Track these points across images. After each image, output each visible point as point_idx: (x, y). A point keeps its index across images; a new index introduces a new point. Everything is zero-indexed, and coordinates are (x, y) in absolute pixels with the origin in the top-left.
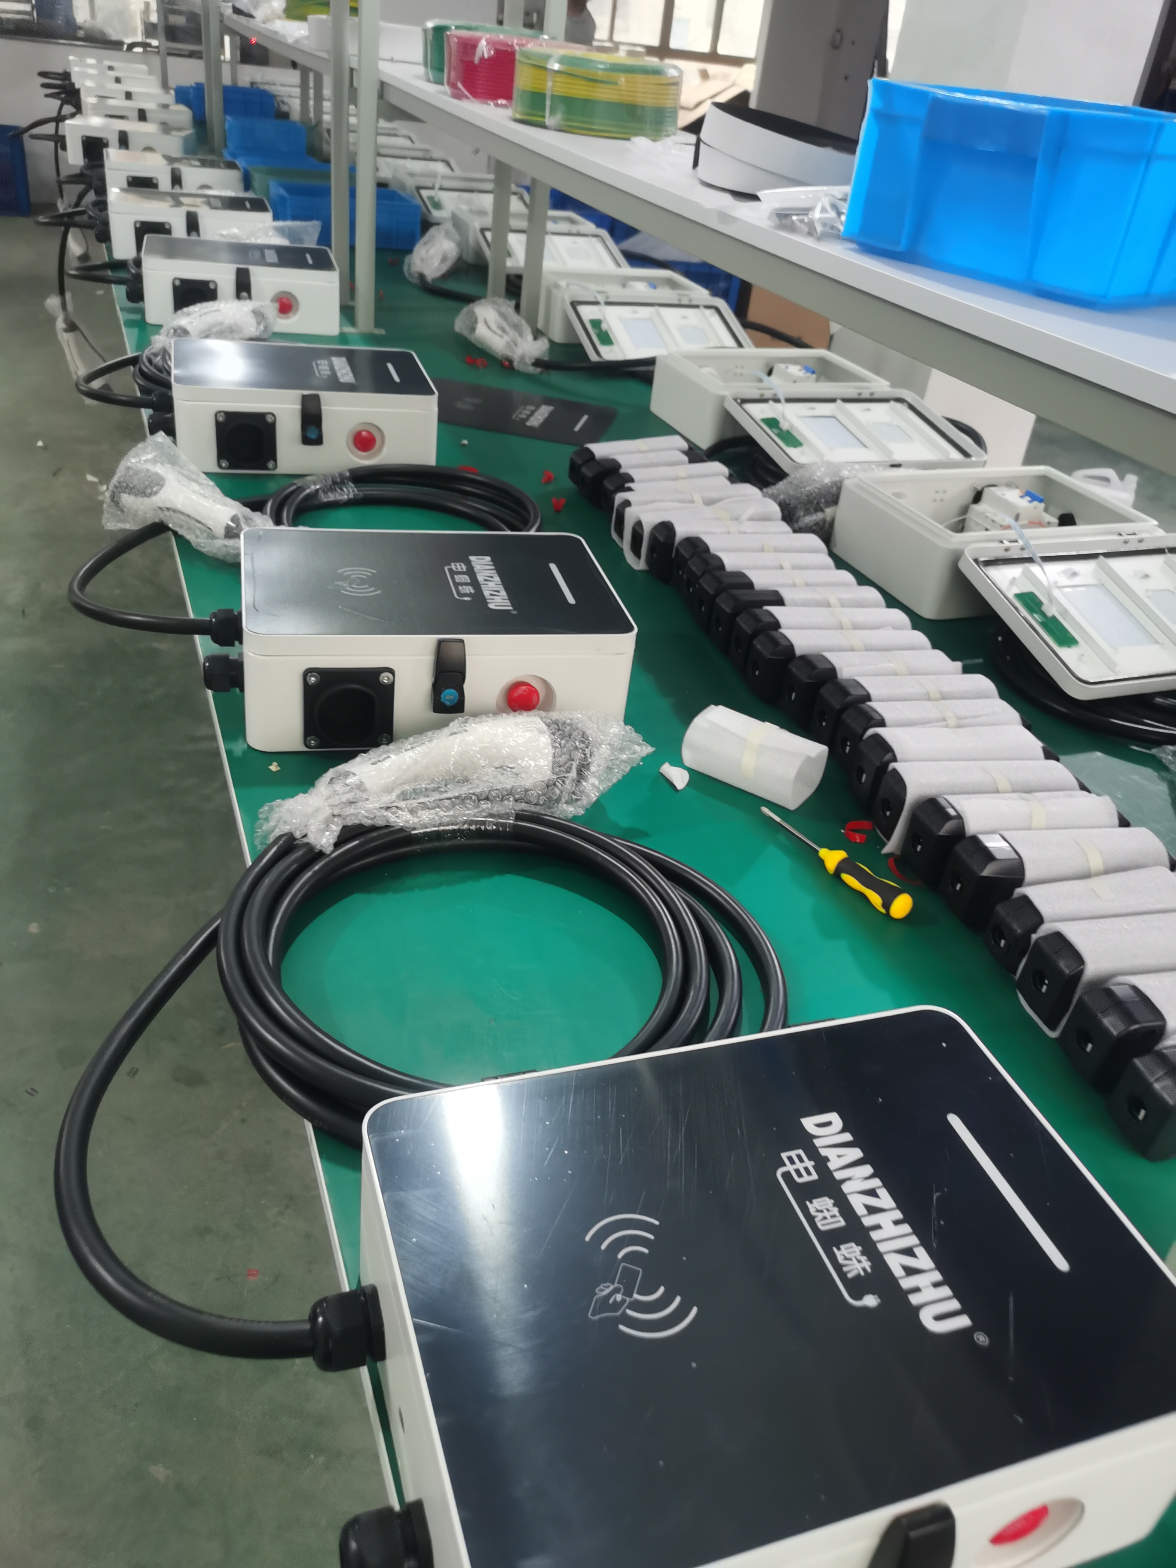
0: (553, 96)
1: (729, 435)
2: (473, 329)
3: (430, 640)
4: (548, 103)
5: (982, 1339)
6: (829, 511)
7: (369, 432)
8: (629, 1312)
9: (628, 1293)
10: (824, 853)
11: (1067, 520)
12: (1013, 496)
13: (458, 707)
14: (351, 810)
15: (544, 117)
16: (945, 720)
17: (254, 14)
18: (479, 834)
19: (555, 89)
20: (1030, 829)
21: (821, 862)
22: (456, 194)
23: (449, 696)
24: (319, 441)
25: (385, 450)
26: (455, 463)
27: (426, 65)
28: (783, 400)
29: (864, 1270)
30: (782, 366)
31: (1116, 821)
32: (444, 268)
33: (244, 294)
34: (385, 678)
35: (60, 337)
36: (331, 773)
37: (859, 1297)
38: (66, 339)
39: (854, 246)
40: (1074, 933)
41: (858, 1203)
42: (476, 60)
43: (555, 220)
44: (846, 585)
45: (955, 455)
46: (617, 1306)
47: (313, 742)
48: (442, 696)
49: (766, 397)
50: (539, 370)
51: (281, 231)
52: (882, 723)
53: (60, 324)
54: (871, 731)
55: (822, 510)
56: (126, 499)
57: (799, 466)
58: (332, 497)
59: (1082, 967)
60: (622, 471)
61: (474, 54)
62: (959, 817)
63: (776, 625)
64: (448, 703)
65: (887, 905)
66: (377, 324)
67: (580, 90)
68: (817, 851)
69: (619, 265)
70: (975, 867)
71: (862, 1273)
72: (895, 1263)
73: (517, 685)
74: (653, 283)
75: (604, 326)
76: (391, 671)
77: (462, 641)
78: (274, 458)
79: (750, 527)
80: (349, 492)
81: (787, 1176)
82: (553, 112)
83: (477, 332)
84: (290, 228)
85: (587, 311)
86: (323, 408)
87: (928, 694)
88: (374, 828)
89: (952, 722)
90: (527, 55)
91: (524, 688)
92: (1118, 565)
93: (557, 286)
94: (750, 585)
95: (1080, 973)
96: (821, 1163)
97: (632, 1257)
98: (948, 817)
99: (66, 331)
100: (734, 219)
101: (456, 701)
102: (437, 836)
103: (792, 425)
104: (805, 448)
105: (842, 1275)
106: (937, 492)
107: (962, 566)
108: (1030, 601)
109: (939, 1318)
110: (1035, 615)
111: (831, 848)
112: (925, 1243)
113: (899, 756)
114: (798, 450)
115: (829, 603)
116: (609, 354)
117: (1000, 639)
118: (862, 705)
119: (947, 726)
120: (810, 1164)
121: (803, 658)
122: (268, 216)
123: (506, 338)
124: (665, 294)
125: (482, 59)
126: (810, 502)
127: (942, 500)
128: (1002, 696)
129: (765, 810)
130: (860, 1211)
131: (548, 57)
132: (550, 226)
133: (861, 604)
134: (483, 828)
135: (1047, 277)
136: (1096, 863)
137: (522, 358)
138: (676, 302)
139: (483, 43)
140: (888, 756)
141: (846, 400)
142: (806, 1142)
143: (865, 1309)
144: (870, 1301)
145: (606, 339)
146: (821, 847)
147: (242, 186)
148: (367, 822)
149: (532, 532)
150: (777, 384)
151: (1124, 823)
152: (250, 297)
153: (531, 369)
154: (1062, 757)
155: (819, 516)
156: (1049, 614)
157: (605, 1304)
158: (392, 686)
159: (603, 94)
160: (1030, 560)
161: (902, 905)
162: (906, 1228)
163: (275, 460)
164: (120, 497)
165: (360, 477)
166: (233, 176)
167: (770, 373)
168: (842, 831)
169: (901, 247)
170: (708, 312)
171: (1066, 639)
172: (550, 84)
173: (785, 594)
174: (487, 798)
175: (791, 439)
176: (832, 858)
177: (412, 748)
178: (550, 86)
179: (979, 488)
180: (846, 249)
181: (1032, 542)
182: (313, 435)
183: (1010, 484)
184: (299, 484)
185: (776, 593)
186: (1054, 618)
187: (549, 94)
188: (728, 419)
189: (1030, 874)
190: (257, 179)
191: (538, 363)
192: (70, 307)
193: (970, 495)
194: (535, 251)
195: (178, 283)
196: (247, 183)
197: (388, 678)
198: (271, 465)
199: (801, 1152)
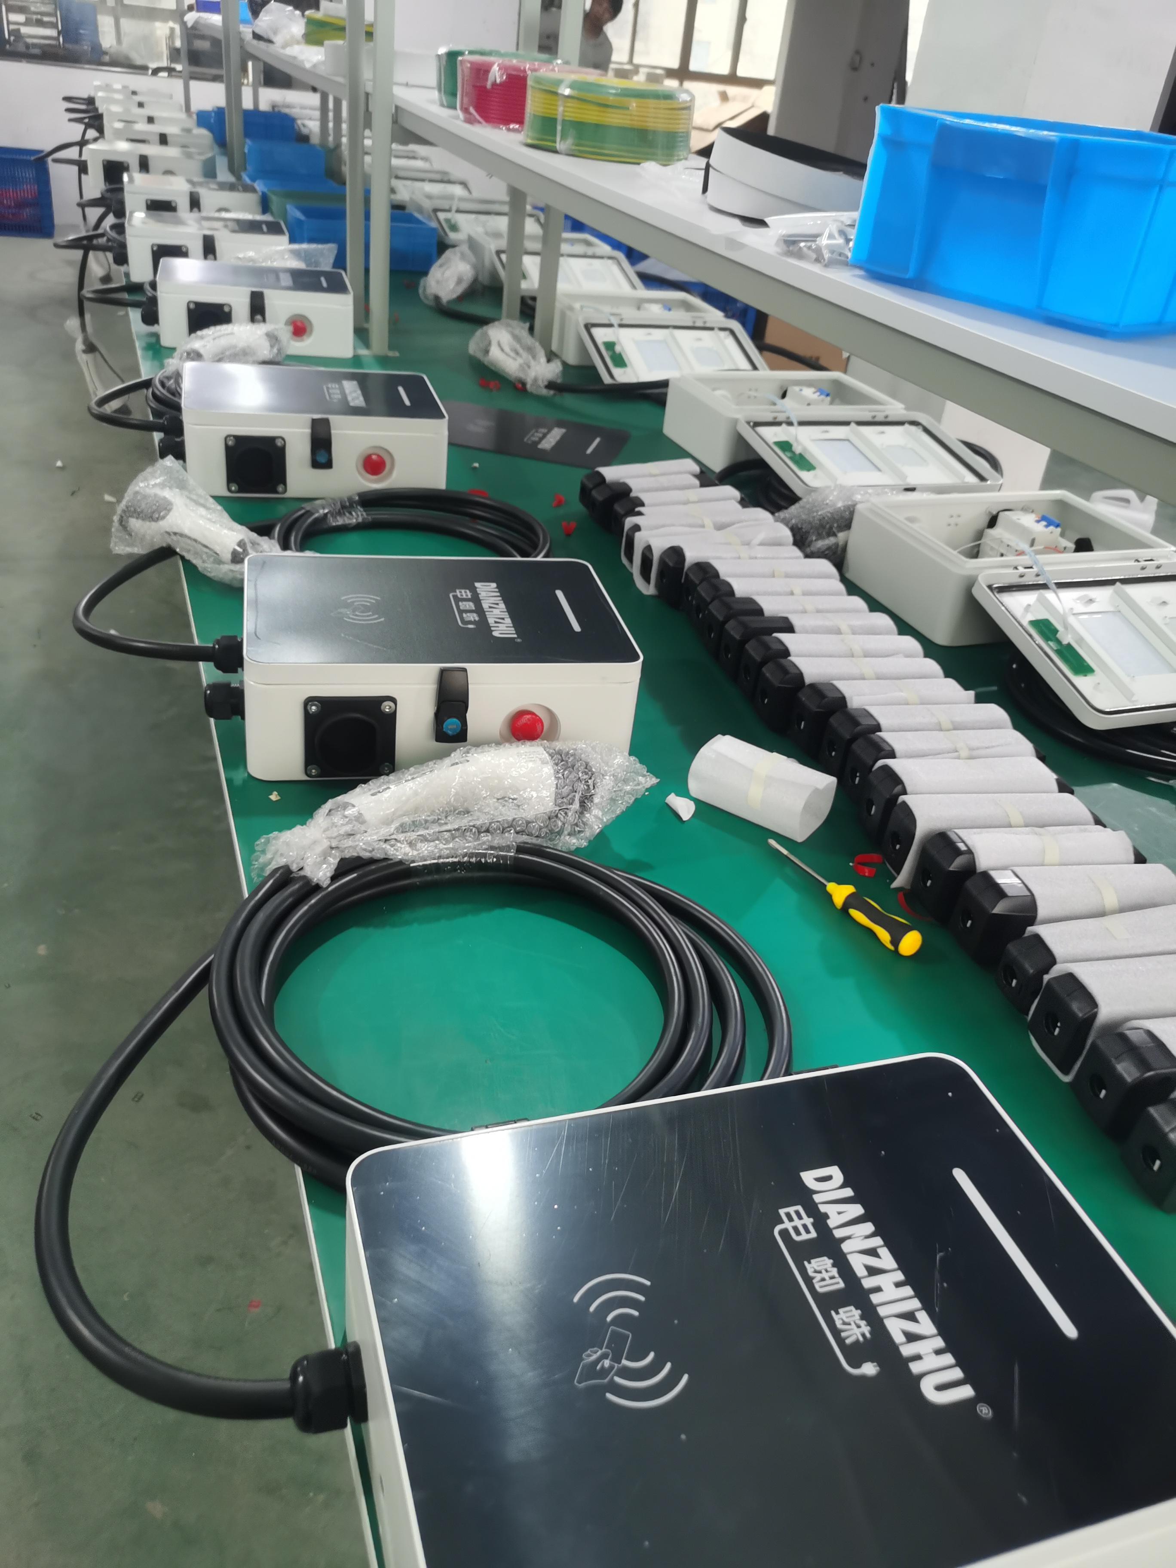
0: (564, 121)
1: (742, 458)
2: (487, 352)
3: (431, 670)
4: (559, 128)
5: (985, 1411)
6: (841, 536)
7: (379, 456)
8: (617, 1379)
9: (617, 1359)
10: (831, 887)
11: (1083, 545)
12: (1028, 520)
13: (461, 737)
14: (349, 842)
15: (555, 142)
16: (957, 751)
17: (274, 39)
18: (480, 866)
19: (566, 114)
20: (1042, 865)
21: (829, 897)
22: (473, 216)
23: (451, 725)
24: (328, 465)
25: (395, 474)
26: (464, 487)
27: (440, 90)
28: (795, 423)
29: (863, 1335)
30: (797, 389)
31: (1132, 858)
32: (460, 290)
33: (259, 317)
34: (387, 707)
35: (79, 358)
36: (330, 804)
37: (857, 1366)
38: (83, 359)
39: (862, 273)
40: (1086, 974)
41: (858, 1264)
42: (489, 85)
43: (573, 242)
44: (857, 611)
45: (971, 479)
46: (604, 1372)
47: (314, 771)
48: (444, 726)
49: (778, 420)
50: (552, 392)
51: (297, 254)
52: (892, 755)
53: (79, 346)
54: (881, 763)
55: (835, 535)
56: (135, 523)
57: (812, 490)
58: (340, 521)
59: (1096, 1010)
60: (633, 495)
61: (487, 80)
62: (970, 852)
63: (786, 653)
64: (450, 733)
65: (896, 942)
66: (391, 347)
67: (591, 116)
68: (825, 886)
69: (634, 287)
70: (986, 905)
71: (861, 1339)
72: (896, 1328)
73: (520, 714)
74: (668, 306)
75: (618, 349)
76: (393, 700)
77: (465, 670)
78: (284, 482)
79: (761, 551)
80: (358, 516)
81: (784, 1233)
82: (563, 137)
83: (491, 354)
84: (306, 251)
85: (602, 335)
86: (333, 432)
87: (939, 724)
88: (372, 861)
89: (964, 753)
90: (538, 81)
91: (528, 717)
92: (1133, 590)
93: (571, 309)
94: (759, 611)
95: (1095, 1016)
96: (820, 1220)
97: (621, 1320)
98: (958, 852)
99: (85, 352)
100: (742, 246)
101: (458, 730)
102: (437, 868)
103: (805, 449)
104: (817, 472)
105: (840, 1341)
106: (952, 516)
107: (975, 592)
108: (1046, 629)
109: (940, 1388)
110: (1050, 643)
111: (840, 882)
112: (927, 1307)
113: (909, 788)
114: (812, 473)
115: (839, 629)
116: (622, 376)
117: (1014, 666)
118: (872, 736)
119: (958, 758)
120: (809, 1221)
121: (812, 686)
122: (285, 238)
123: (520, 361)
124: (679, 316)
125: (494, 84)
126: (822, 526)
127: (956, 525)
128: (1016, 726)
129: (772, 842)
130: (860, 1272)
131: (559, 82)
132: (565, 248)
133: (873, 631)
134: (483, 860)
135: (1058, 306)
136: (1111, 900)
137: (535, 380)
138: (690, 324)
139: (495, 68)
140: (898, 789)
141: (860, 423)
142: (805, 1197)
143: (863, 1378)
144: (869, 1369)
145: (620, 361)
146: (829, 881)
147: (260, 209)
148: (366, 855)
149: (539, 558)
150: (791, 407)
151: (1140, 859)
152: (264, 320)
153: (545, 392)
154: (1075, 789)
155: (831, 541)
156: (1065, 642)
157: (592, 1371)
158: (394, 715)
159: (614, 119)
160: (1044, 586)
161: (911, 942)
162: (908, 1291)
163: (285, 484)
164: (128, 522)
165: (369, 500)
166: (252, 199)
167: (784, 396)
168: (851, 864)
169: (910, 275)
170: (723, 334)
171: (1081, 667)
172: (561, 109)
173: (795, 620)
174: (487, 831)
175: (803, 462)
176: (840, 893)
177: (413, 778)
178: (561, 111)
179: (995, 513)
180: (855, 276)
181: (1046, 568)
182: (322, 459)
183: (1026, 508)
184: (308, 508)
185: (786, 620)
186: (1069, 645)
187: (559, 118)
188: (740, 442)
189: (1043, 911)
190: (275, 201)
191: (551, 385)
192: (89, 329)
193: (985, 520)
194: (549, 273)
195: (192, 306)
196: (265, 206)
197: (390, 707)
198: (280, 488)
199: (799, 1208)
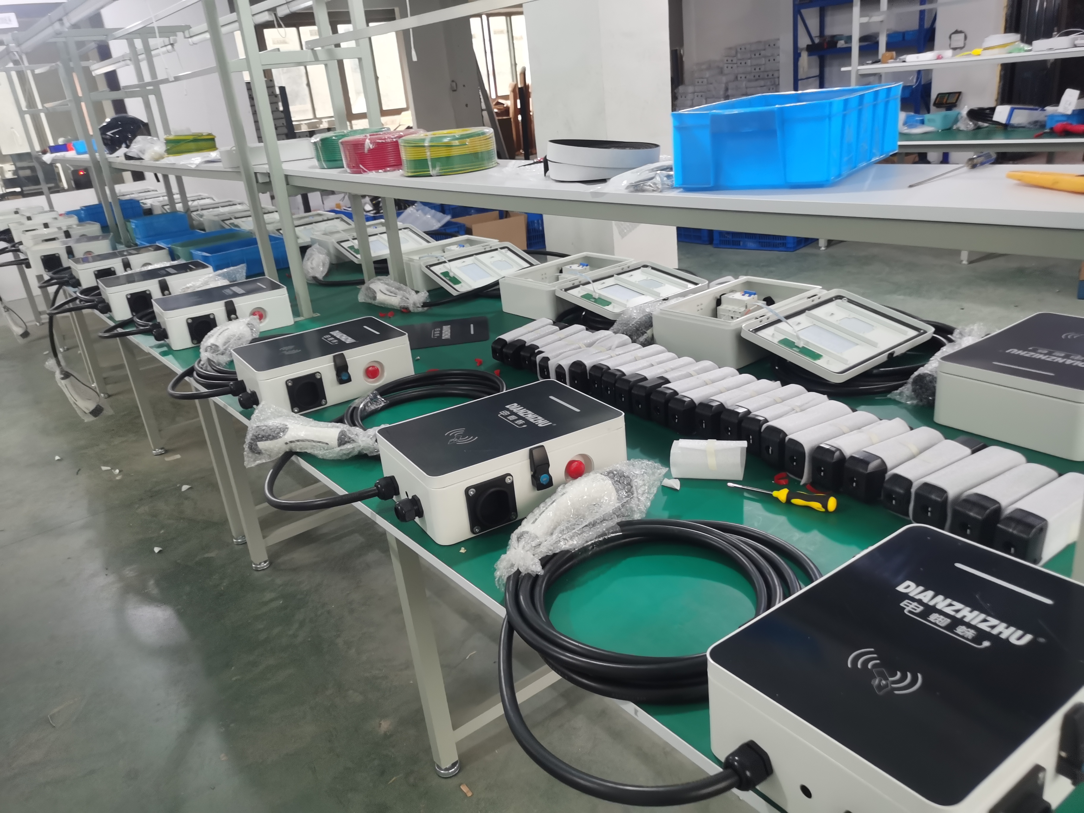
0: (432, 159)
1: (562, 310)
2: (375, 298)
3: (524, 452)
4: (430, 163)
5: (1042, 640)
6: (649, 332)
7: (373, 367)
8: (892, 685)
9: (886, 679)
10: (775, 494)
11: (769, 301)
12: (738, 296)
13: (550, 483)
14: (539, 550)
15: (429, 171)
16: (794, 410)
18: (606, 541)
19: (432, 155)
20: (873, 445)
21: (777, 499)
23: (544, 479)
24: (349, 380)
25: (386, 374)
26: (425, 370)
27: (319, 160)
28: (591, 282)
29: (973, 634)
30: (568, 267)
31: (909, 429)
32: (326, 270)
33: (233, 316)
34: (508, 480)
35: (59, 384)
37: (981, 644)
38: (63, 384)
40: (933, 480)
41: (949, 610)
42: (366, 151)
44: (690, 364)
45: (691, 286)
46: (886, 686)
47: (477, 530)
48: (541, 480)
49: (576, 284)
50: (426, 308)
51: (224, 276)
52: (766, 421)
53: (58, 375)
54: (764, 426)
55: (646, 333)
56: (261, 445)
57: (619, 315)
58: (373, 407)
59: (945, 495)
60: (527, 344)
61: (364, 148)
62: (838, 449)
63: (676, 393)
64: (544, 483)
65: (825, 506)
66: (314, 312)
67: (443, 153)
68: (771, 494)
69: (428, 242)
70: (861, 470)
71: (973, 635)
72: (984, 626)
73: (571, 463)
74: (461, 244)
75: (451, 275)
76: (509, 475)
77: (543, 446)
78: (325, 398)
79: (619, 351)
80: (382, 402)
81: (910, 612)
82: (434, 167)
83: (378, 298)
85: (438, 269)
86: (347, 360)
87: (775, 400)
88: (555, 555)
89: (798, 409)
90: (407, 142)
91: (576, 463)
92: (815, 312)
93: (412, 260)
94: (645, 379)
95: (947, 498)
96: (920, 602)
97: (875, 666)
98: (833, 453)
99: (63, 379)
101: (548, 481)
102: (584, 550)
103: (600, 294)
104: (613, 304)
105: (967, 639)
106: (698, 306)
107: (743, 335)
108: (787, 343)
109: (1019, 638)
110: (794, 349)
111: (778, 489)
112: (989, 615)
113: (787, 433)
114: (610, 306)
115: (690, 374)
116: (463, 288)
117: (777, 368)
118: (749, 416)
119: (797, 412)
120: (915, 604)
121: (701, 404)
122: (210, 269)
123: (399, 297)
124: (468, 249)
125: (370, 150)
126: (638, 330)
127: (702, 309)
128: (809, 390)
129: (730, 484)
130: (953, 613)
131: (423, 140)
133: (706, 370)
134: (606, 537)
136: (915, 450)
137: (414, 304)
138: (484, 250)
139: (368, 141)
140: (781, 436)
141: (619, 274)
142: (906, 596)
143: (987, 648)
144: (986, 644)
145: (456, 281)
146: (772, 491)
147: (169, 258)
148: (550, 553)
149: (504, 391)
150: (567, 278)
151: (912, 429)
152: (237, 318)
153: (420, 310)
154: (857, 409)
155: (645, 336)
156: (801, 346)
157: (879, 686)
158: (512, 483)
159: (455, 152)
160: (779, 321)
161: (832, 503)
162: (976, 613)
164: (257, 445)
165: (384, 391)
166: (163, 253)
167: (561, 272)
168: (773, 482)
169: (712, 184)
170: (503, 250)
171: (817, 356)
172: (428, 153)
173: (667, 376)
174: (604, 520)
175: (605, 302)
176: (782, 494)
177: (547, 508)
178: (428, 155)
179: (719, 297)
182: (344, 378)
183: (732, 291)
184: (354, 406)
185: (662, 378)
186: (803, 347)
187: (429, 158)
188: (559, 301)
189: (889, 464)
190: (179, 250)
191: (425, 305)
193: (714, 303)
194: (394, 244)
195: (190, 321)
196: (173, 256)
197: (510, 479)
198: (323, 402)
199: (907, 601)
